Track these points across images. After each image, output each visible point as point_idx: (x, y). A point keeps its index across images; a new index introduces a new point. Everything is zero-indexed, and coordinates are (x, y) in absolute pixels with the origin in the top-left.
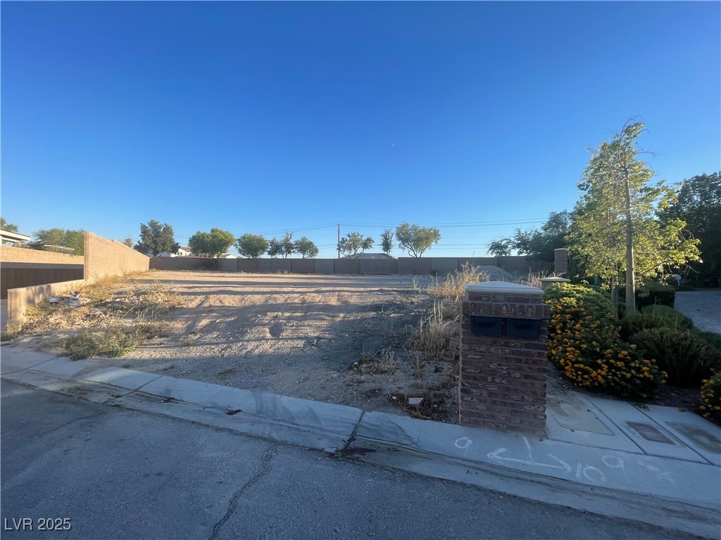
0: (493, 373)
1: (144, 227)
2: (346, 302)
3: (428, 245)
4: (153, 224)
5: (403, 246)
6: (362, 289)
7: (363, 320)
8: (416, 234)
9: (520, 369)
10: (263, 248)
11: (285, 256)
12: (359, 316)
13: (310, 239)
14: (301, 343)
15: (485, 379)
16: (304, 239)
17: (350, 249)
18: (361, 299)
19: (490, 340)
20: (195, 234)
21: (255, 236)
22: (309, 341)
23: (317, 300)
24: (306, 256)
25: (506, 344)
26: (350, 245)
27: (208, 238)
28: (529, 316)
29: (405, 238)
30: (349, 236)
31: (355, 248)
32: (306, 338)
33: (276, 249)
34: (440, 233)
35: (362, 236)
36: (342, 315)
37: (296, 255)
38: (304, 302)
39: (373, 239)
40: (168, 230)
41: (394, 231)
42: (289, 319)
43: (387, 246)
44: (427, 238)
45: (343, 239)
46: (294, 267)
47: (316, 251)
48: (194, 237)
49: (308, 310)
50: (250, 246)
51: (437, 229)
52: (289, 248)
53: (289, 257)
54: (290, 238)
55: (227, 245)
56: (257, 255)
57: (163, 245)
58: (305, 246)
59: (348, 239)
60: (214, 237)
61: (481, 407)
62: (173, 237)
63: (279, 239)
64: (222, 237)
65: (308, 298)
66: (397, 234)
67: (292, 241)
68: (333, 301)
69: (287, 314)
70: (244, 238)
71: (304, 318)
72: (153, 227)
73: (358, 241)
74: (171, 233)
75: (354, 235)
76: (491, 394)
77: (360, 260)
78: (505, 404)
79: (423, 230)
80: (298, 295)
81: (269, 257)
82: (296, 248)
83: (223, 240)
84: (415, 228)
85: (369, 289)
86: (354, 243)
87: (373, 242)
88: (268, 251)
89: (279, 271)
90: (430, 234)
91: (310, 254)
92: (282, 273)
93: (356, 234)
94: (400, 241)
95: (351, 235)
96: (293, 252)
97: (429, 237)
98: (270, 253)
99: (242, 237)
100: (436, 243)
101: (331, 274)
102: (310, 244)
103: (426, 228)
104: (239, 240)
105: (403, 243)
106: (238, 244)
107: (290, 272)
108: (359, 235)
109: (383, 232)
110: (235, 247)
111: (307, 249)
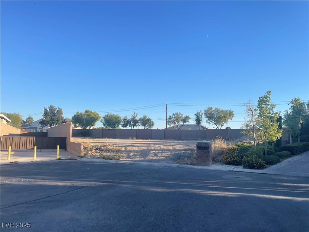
0: (202, 156)
1: (45, 110)
2: (175, 149)
3: (226, 121)
4: (51, 108)
5: (209, 122)
6: (181, 145)
7: (180, 153)
8: (217, 114)
9: (206, 155)
10: (119, 123)
11: (132, 127)
13: (149, 117)
14: (164, 157)
15: (200, 157)
16: (145, 117)
17: (175, 123)
18: (180, 148)
19: (201, 150)
20: (76, 114)
21: (114, 115)
22: (166, 157)
23: (165, 148)
24: (146, 128)
25: (203, 151)
26: (175, 120)
27: (85, 116)
28: (206, 146)
29: (210, 116)
30: (174, 114)
31: (178, 122)
32: (165, 156)
33: (127, 123)
34: (234, 113)
35: (182, 115)
36: (174, 152)
37: (140, 127)
38: (161, 149)
39: (189, 116)
40: (60, 111)
41: (203, 111)
42: (158, 153)
43: (198, 121)
44: (225, 117)
45: (170, 116)
46: (139, 135)
47: (153, 124)
48: (75, 116)
49: (163, 151)
50: (111, 121)
51: (232, 110)
52: (135, 122)
53: (135, 128)
54: (136, 116)
55: (96, 121)
56: (115, 127)
57: (57, 121)
58: (146, 121)
59: (173, 117)
60: (88, 115)
61: (200, 162)
62: (63, 116)
63: (129, 116)
64: (93, 115)
65: (162, 147)
66: (205, 114)
67: (137, 118)
68: (171, 148)
69: (157, 152)
70: (107, 116)
71: (163, 152)
72: (51, 110)
73: (180, 118)
74: (62, 114)
75: (177, 114)
76: (201, 160)
77: (181, 130)
78: (203, 161)
79: (222, 111)
80: (158, 147)
81: (122, 128)
82: (140, 122)
83: (93, 117)
84: (217, 110)
85: (183, 145)
86: (177, 119)
87: (190, 118)
88: (122, 125)
89: (130, 137)
90: (227, 114)
91: (149, 126)
92: (132, 139)
93: (178, 114)
94: (207, 118)
95: (175, 114)
96: (138, 125)
97: (227, 115)
98: (123, 126)
99: (106, 116)
100: (231, 119)
101: (163, 140)
102: (149, 120)
103: (224, 110)
104: (104, 117)
105: (209, 119)
106: (103, 120)
107: (137, 138)
108: (180, 114)
109: (196, 113)
110: (101, 122)
111: (147, 123)
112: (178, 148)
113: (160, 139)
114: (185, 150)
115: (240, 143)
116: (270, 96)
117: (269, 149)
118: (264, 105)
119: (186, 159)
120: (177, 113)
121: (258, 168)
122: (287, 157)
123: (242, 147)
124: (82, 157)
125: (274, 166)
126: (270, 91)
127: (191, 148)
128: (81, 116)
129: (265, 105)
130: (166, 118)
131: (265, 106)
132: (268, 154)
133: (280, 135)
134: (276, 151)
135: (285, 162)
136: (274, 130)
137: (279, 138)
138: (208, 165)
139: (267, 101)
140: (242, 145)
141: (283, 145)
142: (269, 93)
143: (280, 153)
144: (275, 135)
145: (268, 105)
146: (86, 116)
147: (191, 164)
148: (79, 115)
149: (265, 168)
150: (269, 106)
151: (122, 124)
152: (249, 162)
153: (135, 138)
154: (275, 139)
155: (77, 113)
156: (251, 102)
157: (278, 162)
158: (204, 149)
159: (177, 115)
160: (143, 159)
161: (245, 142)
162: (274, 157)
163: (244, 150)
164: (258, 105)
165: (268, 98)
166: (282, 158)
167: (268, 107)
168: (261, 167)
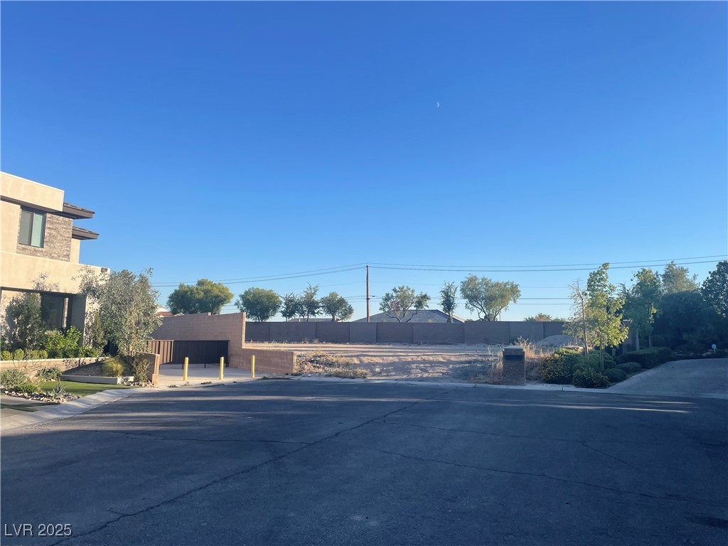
0: (512, 370)
2: (449, 360)
3: (504, 304)
5: (470, 306)
8: (487, 291)
9: (517, 369)
10: (275, 308)
12: (461, 366)
14: (441, 374)
15: (509, 372)
16: (333, 295)
17: (398, 309)
19: (510, 361)
20: (177, 288)
24: (337, 318)
25: (514, 362)
26: (398, 303)
27: (199, 294)
29: (472, 296)
30: (395, 290)
31: (405, 307)
33: (292, 307)
34: (519, 289)
35: (413, 291)
36: (452, 365)
37: (322, 316)
39: (428, 295)
41: (458, 285)
43: (448, 304)
44: (502, 297)
46: (321, 334)
47: (350, 311)
48: (176, 293)
50: (258, 304)
51: (515, 283)
52: (312, 307)
54: (314, 294)
56: (268, 317)
58: (334, 305)
59: (395, 295)
60: (206, 292)
61: (509, 379)
63: (299, 294)
64: (216, 292)
66: (463, 290)
67: (317, 298)
70: (248, 293)
73: (409, 297)
76: (511, 376)
77: (413, 324)
78: (515, 378)
79: (497, 285)
81: (284, 319)
82: (323, 307)
83: (218, 296)
84: (485, 282)
86: (402, 301)
87: (429, 299)
88: (282, 312)
89: (306, 339)
90: (507, 290)
91: (343, 315)
92: (311, 342)
93: (405, 288)
94: (467, 300)
95: (398, 289)
96: (317, 313)
97: (505, 294)
98: (284, 314)
99: (246, 293)
100: (515, 301)
101: (374, 344)
102: (342, 302)
103: (500, 282)
104: (242, 297)
105: (470, 301)
106: (241, 302)
107: (321, 341)
108: (409, 289)
109: (444, 288)
110: (236, 307)
111: (338, 309)
112: (453, 359)
113: (371, 343)
114: (469, 362)
115: (562, 350)
116: (608, 272)
117: (606, 358)
118: (598, 286)
119: (482, 377)
120: (403, 288)
121: (598, 387)
122: (636, 371)
123: (565, 355)
124: (296, 375)
125: (620, 384)
126: (608, 264)
127: (475, 358)
128: (191, 294)
129: (600, 286)
130: (367, 296)
131: (599, 288)
132: (605, 367)
133: (624, 336)
134: (618, 363)
135: (635, 379)
136: (615, 327)
137: (623, 341)
138: (522, 384)
139: (602, 279)
140: (566, 352)
141: (625, 352)
142: (605, 266)
143: (625, 365)
144: (617, 334)
145: (605, 286)
146: (202, 293)
147: (494, 383)
148: (186, 292)
149: (609, 386)
150: (607, 288)
151: (283, 309)
152: (585, 378)
153: (316, 341)
154: (616, 343)
155: (181, 286)
156: (580, 283)
157: (624, 378)
158: (514, 358)
159: (402, 291)
160: (405, 377)
161: (571, 346)
162: (617, 371)
163: (571, 360)
164: (589, 286)
165: (603, 275)
166: (629, 373)
167: (604, 290)
168: (603, 385)
